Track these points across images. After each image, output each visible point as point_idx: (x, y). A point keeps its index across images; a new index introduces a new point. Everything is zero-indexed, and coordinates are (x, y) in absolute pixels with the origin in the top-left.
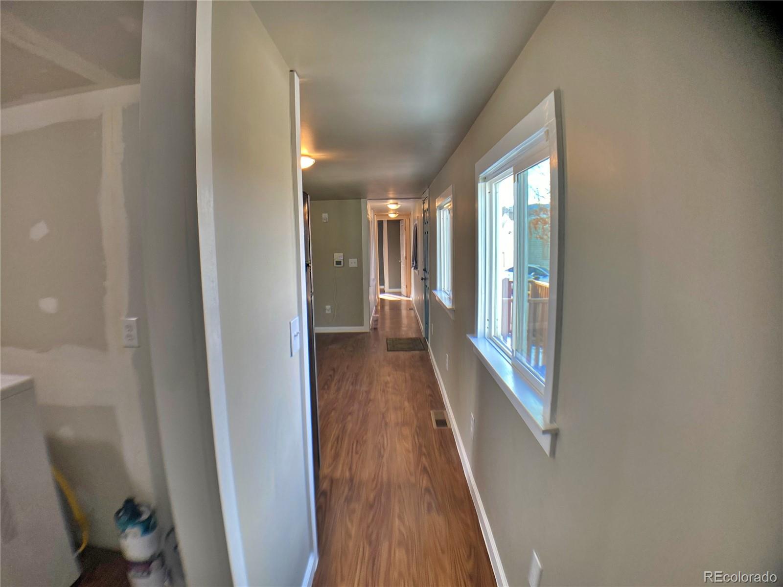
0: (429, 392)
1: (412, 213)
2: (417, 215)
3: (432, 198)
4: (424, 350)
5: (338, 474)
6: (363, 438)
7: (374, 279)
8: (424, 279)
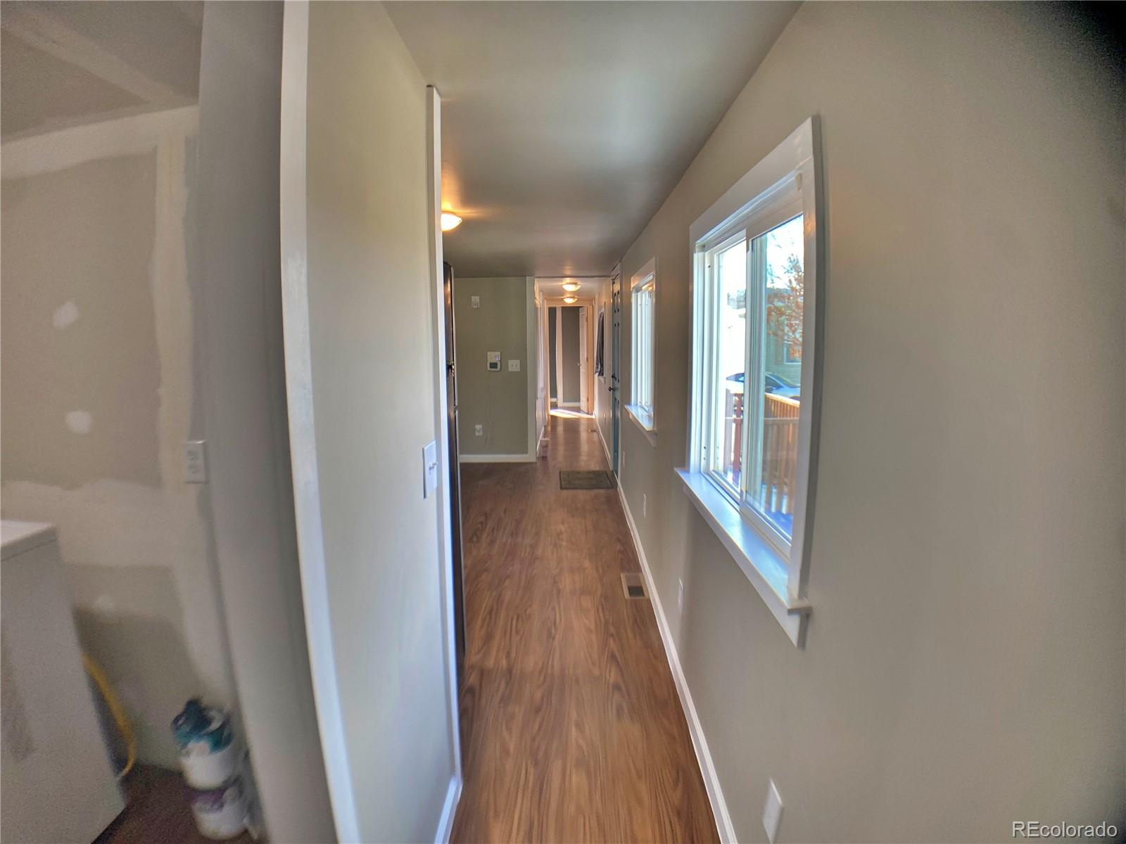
0: (619, 547)
1: (597, 297)
2: (604, 300)
3: (625, 277)
4: (612, 488)
5: (490, 663)
6: (526, 610)
7: (542, 389)
8: (612, 389)
